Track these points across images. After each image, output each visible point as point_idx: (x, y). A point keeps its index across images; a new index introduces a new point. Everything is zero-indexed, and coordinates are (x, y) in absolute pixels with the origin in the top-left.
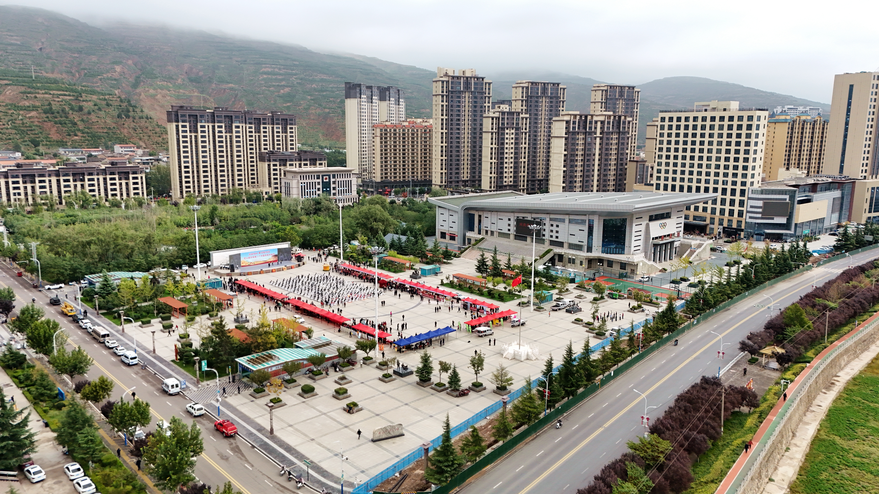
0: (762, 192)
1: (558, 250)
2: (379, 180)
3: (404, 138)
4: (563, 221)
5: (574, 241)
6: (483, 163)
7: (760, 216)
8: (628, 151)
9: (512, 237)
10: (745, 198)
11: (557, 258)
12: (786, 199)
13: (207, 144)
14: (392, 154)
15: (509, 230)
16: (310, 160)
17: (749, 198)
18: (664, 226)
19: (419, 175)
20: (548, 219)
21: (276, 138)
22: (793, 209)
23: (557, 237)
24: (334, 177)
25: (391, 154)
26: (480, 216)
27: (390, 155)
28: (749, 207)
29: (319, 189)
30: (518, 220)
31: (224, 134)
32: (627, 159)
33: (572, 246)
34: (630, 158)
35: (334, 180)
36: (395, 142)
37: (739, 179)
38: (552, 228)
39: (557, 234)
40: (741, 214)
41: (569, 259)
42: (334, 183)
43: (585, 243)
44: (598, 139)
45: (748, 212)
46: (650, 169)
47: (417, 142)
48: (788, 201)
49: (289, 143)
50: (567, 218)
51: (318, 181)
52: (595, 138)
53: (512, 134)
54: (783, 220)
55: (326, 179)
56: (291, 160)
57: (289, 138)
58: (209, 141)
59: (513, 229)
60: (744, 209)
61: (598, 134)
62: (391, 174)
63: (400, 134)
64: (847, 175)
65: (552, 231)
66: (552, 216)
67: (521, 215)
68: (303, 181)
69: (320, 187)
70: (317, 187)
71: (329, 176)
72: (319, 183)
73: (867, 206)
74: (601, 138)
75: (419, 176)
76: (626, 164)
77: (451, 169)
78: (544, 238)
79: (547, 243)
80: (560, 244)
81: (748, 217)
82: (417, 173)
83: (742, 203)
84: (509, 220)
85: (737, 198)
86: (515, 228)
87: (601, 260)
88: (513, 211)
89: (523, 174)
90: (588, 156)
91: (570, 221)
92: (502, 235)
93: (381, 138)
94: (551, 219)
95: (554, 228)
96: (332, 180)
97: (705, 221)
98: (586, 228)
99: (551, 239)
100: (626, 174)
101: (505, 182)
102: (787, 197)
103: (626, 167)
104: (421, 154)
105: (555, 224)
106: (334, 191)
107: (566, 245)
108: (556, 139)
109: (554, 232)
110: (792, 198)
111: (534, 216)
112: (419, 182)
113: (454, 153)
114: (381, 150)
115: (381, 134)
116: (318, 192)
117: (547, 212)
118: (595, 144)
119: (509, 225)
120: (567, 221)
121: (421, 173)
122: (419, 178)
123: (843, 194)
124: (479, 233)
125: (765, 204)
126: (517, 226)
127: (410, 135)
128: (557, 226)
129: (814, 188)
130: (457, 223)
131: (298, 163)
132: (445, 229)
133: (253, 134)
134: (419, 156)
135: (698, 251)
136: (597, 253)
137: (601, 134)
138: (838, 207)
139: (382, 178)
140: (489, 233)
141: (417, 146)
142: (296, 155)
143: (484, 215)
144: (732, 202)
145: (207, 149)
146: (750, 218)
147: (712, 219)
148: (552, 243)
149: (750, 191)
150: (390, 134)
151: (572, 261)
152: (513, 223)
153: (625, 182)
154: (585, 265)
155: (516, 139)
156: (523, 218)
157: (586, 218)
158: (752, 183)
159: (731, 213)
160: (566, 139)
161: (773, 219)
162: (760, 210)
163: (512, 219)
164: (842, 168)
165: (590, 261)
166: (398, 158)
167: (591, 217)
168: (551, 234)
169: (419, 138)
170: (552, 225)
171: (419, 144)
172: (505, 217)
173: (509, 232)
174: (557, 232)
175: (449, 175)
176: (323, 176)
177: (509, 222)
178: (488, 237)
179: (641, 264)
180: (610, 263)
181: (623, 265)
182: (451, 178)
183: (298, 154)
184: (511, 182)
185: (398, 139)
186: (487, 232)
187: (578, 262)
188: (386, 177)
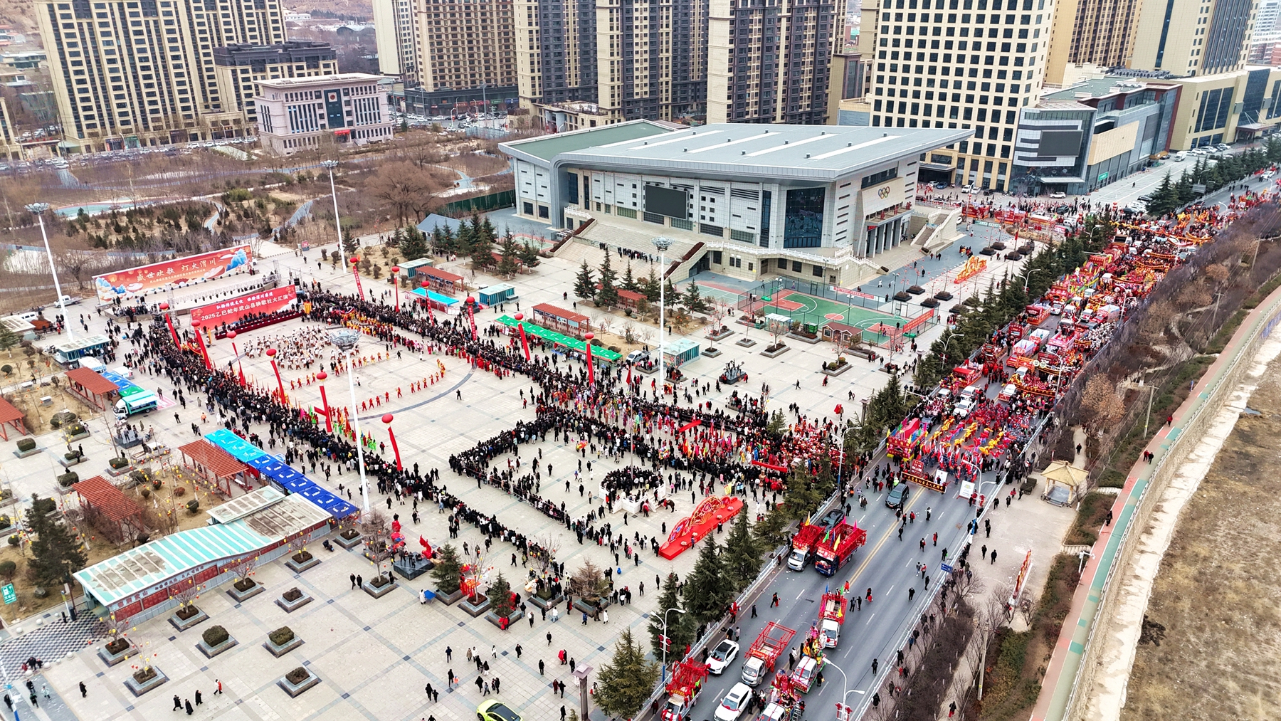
0: (1041, 116)
1: (712, 243)
2: (430, 89)
3: (468, 14)
4: (721, 191)
5: (740, 226)
6: (599, 62)
7: (1035, 155)
8: (833, 39)
9: (640, 216)
10: (1014, 127)
11: (711, 257)
12: (1076, 127)
13: (113, 38)
14: (451, 44)
15: (635, 204)
16: (307, 59)
17: (1020, 127)
18: (885, 193)
19: (499, 78)
20: (697, 188)
21: (246, 19)
22: (1087, 143)
23: (712, 219)
24: (346, 94)
25: (447, 43)
26: (586, 179)
27: (447, 45)
28: (1019, 140)
29: (322, 116)
30: (648, 188)
31: (142, 19)
32: (830, 53)
33: (737, 236)
34: (836, 52)
35: (347, 98)
36: (453, 22)
37: (1006, 95)
38: (703, 203)
39: (712, 215)
40: (1006, 151)
41: (732, 259)
42: (348, 103)
43: (758, 231)
44: (784, 21)
45: (1017, 149)
46: (866, 68)
47: (492, 21)
48: (1079, 129)
49: (271, 26)
50: (727, 187)
51: (319, 101)
52: (780, 20)
53: (646, 10)
54: (1069, 161)
55: (333, 97)
56: (273, 61)
57: (270, 18)
58: (116, 33)
59: (641, 202)
60: (1011, 144)
61: (785, 13)
62: (451, 77)
63: (460, 8)
64: (1166, 70)
65: (703, 208)
66: (705, 183)
67: (653, 180)
68: (292, 104)
69: (324, 111)
70: (319, 112)
71: (338, 92)
72: (320, 106)
73: (1193, 122)
74: (789, 19)
75: (499, 80)
76: (829, 62)
77: (548, 70)
78: (690, 219)
79: (696, 228)
80: (718, 231)
81: (1016, 158)
82: (495, 74)
83: (1008, 134)
84: (635, 186)
85: (1002, 125)
86: (644, 202)
87: (782, 263)
88: (640, 173)
89: (666, 79)
90: (768, 48)
91: (735, 193)
92: (623, 211)
93: (429, 16)
94: (702, 189)
95: (708, 204)
96: (344, 99)
97: (949, 163)
98: (758, 205)
99: (703, 222)
100: (828, 79)
101: (637, 94)
102: (1079, 123)
103: (829, 65)
104: (500, 41)
105: (708, 196)
106: (349, 119)
107: (726, 233)
108: (715, 22)
109: (708, 209)
110: (1087, 126)
111: (675, 181)
112: (500, 89)
113: (552, 41)
114: (431, 37)
115: (428, 9)
116: (320, 122)
117: (697, 177)
118: (779, 29)
119: (635, 196)
120: (728, 192)
121: (502, 74)
122: (499, 83)
123: (1162, 109)
124: (587, 207)
125: (1044, 135)
126: (647, 197)
127: (479, 8)
128: (713, 200)
129: (1119, 102)
130: (549, 187)
131: (285, 66)
132: (531, 198)
133: (204, 12)
134: (497, 45)
135: (938, 229)
136: (776, 249)
137: (788, 11)
138: (1152, 130)
139: (436, 85)
140: (603, 207)
141: (492, 27)
142: (281, 51)
143: (594, 176)
144: (994, 132)
145: (115, 47)
146: (1020, 158)
147: (961, 161)
148: (706, 229)
149: (1023, 114)
150: (444, 8)
151: (735, 262)
152: (640, 192)
153: (827, 91)
154: (757, 267)
155: (652, 18)
156: (657, 184)
157: (759, 188)
158: (1026, 102)
159: (991, 149)
160: (732, 22)
161: (1054, 159)
162: (1036, 146)
163: (639, 186)
164: (1160, 56)
165: (765, 262)
166: (460, 50)
167: (767, 187)
168: (703, 213)
169: (495, 13)
170: (704, 199)
171: (495, 25)
172: (628, 181)
173: (634, 208)
174: (712, 210)
175: (546, 79)
176: (326, 93)
177: (634, 191)
178: (600, 216)
179: (847, 267)
180: (798, 266)
181: (818, 271)
182: (549, 85)
183: (285, 48)
184: (646, 93)
185: (457, 15)
186: (599, 205)
187: (745, 264)
188: (443, 84)
